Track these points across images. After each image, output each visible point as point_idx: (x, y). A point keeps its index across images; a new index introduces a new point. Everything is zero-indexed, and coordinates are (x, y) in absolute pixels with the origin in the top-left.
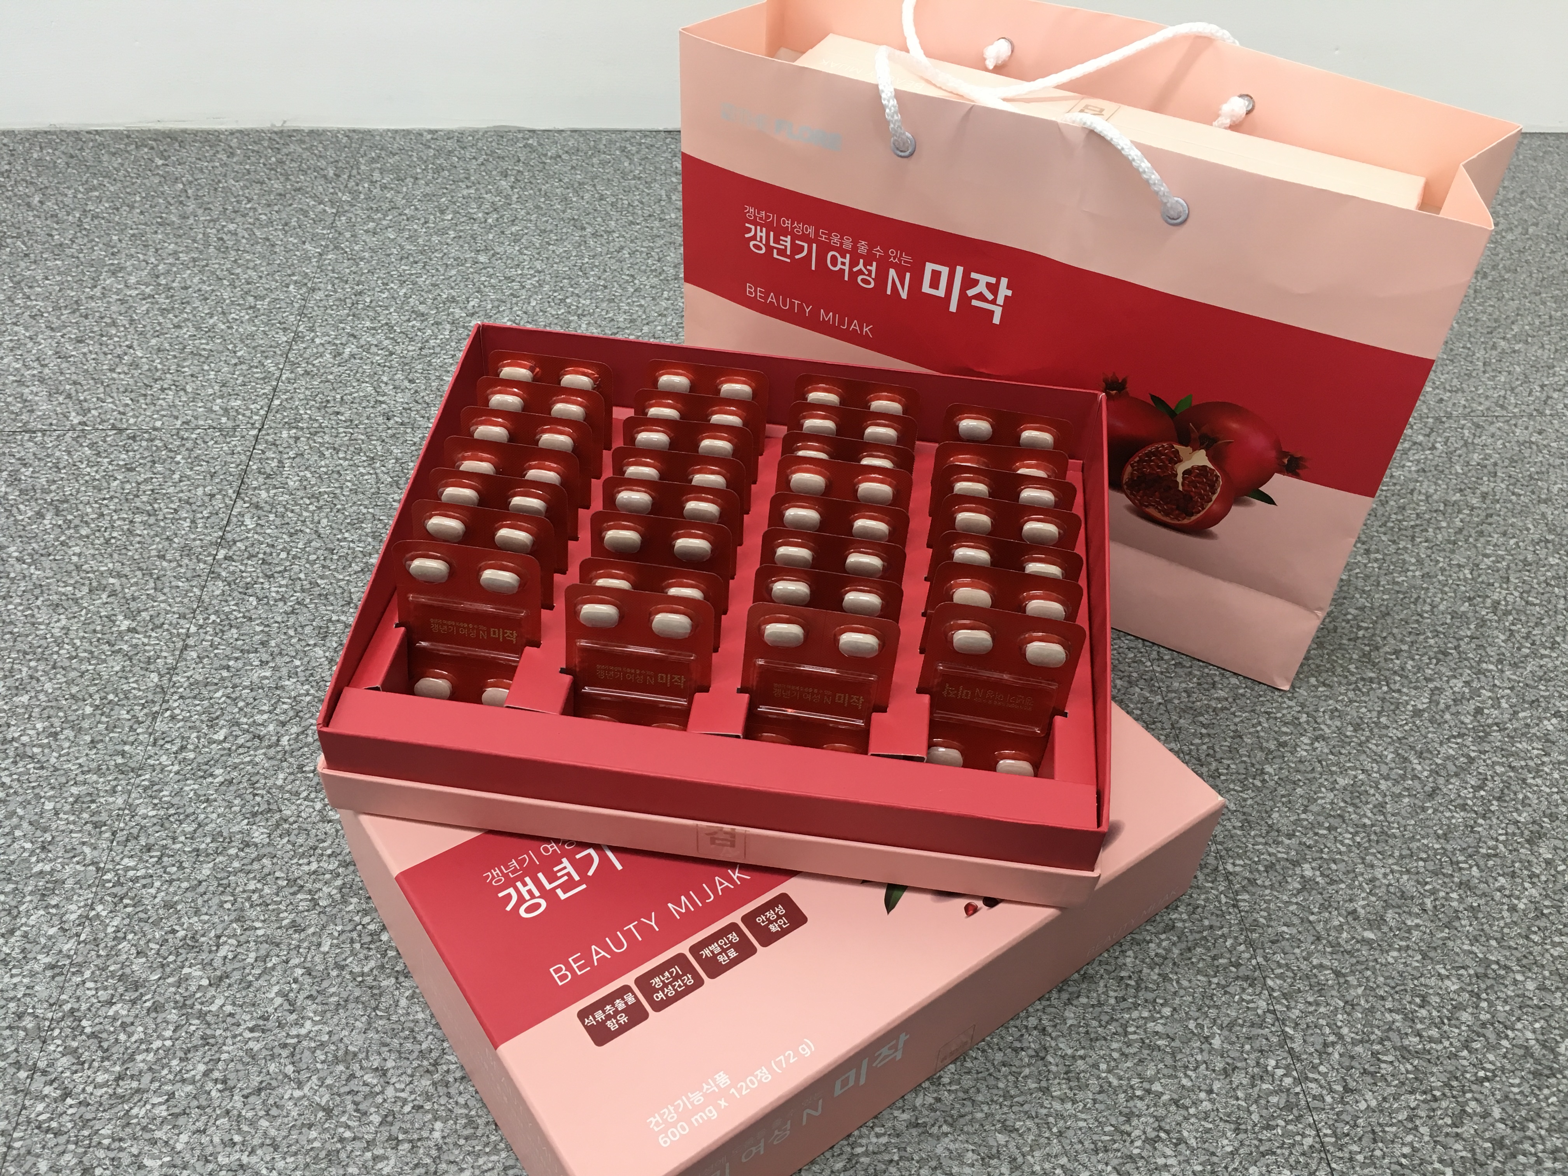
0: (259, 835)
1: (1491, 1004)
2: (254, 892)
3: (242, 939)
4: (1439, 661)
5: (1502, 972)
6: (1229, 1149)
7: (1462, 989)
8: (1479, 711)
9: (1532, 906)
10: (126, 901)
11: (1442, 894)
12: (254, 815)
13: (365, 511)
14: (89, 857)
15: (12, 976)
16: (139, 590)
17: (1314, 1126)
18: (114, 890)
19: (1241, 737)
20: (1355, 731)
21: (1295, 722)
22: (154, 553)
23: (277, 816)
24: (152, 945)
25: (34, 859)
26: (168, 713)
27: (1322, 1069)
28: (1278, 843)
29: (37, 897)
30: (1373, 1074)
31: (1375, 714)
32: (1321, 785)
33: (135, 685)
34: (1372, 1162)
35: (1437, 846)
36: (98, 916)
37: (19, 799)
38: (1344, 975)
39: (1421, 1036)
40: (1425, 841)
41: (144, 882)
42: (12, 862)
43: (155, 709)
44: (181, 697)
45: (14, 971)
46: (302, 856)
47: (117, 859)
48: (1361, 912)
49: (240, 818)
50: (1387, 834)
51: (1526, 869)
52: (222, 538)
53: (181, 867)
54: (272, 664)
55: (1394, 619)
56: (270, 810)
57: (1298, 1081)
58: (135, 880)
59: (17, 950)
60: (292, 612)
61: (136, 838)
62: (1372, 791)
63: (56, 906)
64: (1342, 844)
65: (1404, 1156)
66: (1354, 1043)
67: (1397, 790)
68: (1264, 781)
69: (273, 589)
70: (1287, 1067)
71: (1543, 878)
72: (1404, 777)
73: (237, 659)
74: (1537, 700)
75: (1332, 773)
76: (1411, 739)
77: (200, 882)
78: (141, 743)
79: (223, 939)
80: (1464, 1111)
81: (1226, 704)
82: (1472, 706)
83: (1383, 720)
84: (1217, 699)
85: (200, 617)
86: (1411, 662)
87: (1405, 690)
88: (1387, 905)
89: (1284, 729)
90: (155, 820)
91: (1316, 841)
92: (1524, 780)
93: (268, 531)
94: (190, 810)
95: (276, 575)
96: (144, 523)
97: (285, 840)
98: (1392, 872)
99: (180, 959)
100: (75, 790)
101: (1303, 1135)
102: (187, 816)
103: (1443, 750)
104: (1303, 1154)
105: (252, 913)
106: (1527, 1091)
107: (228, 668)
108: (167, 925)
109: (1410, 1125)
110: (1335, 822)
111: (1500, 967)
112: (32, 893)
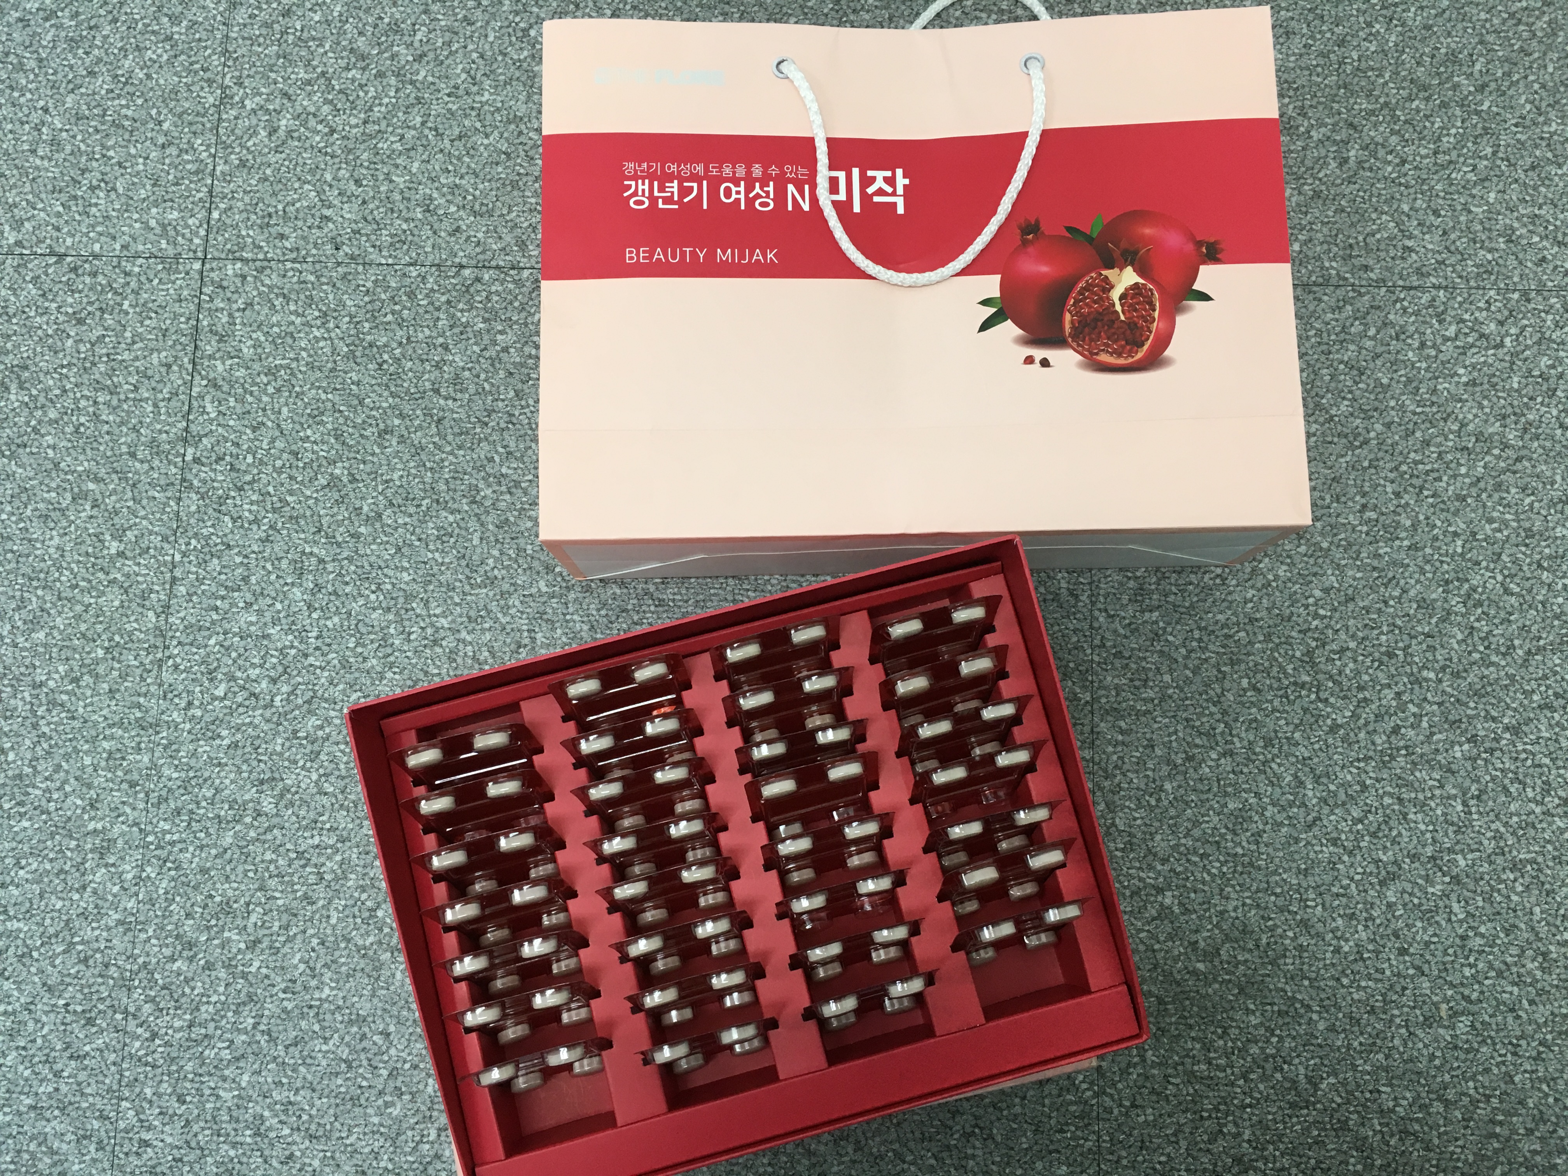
0: (268, 805)
1: (1281, 1039)
2: (271, 862)
3: (267, 907)
4: (1381, 663)
5: (1302, 1011)
6: (1025, 1146)
7: (1262, 1024)
8: (1396, 730)
9: (1355, 950)
10: (169, 865)
11: (1280, 931)
12: (262, 782)
13: (323, 396)
14: (131, 818)
15: (93, 929)
16: (118, 501)
17: (1098, 1133)
18: (156, 852)
19: (1153, 747)
20: (1265, 747)
21: (1210, 734)
22: (124, 449)
23: (280, 785)
24: (197, 909)
25: (86, 817)
26: (170, 662)
27: (1120, 1086)
28: (1151, 867)
29: (97, 856)
30: (1158, 1094)
31: (1291, 728)
32: (1212, 808)
33: (135, 625)
34: (1133, 1165)
35: (1294, 882)
36: (148, 877)
37: (61, 751)
38: (1166, 1004)
39: (1210, 1063)
40: (1285, 876)
41: (180, 846)
42: (69, 819)
43: (159, 655)
44: (180, 643)
45: (94, 925)
46: (306, 828)
47: (155, 821)
48: (1202, 944)
49: (249, 786)
50: (1253, 866)
51: (1367, 911)
52: (186, 430)
53: (208, 835)
54: (256, 607)
55: (1356, 605)
56: (274, 779)
57: (1096, 1095)
58: (173, 843)
59: (91, 906)
60: (267, 540)
61: (166, 800)
62: (1256, 818)
63: (113, 865)
64: (1209, 873)
65: (1160, 1163)
66: (1154, 1065)
67: (1279, 818)
68: (1159, 800)
69: (246, 507)
70: (1092, 1083)
71: (1378, 921)
72: (1291, 804)
73: (223, 598)
74: (1460, 721)
75: (1226, 794)
76: (1316, 760)
77: (225, 850)
78: (153, 695)
79: (251, 907)
80: (1221, 1131)
81: (1150, 706)
82: (1389, 724)
83: (1297, 735)
84: (1144, 699)
85: (181, 541)
86: (1351, 665)
87: (1332, 700)
88: (1227, 938)
89: (1198, 741)
90: (179, 783)
91: (1186, 869)
92: (1405, 816)
93: (231, 423)
94: (206, 774)
95: (246, 487)
96: (107, 404)
97: (290, 812)
98: (1244, 905)
99: (221, 923)
100: (106, 745)
101: (1086, 1140)
102: (205, 780)
103: (1341, 775)
104: (1081, 1155)
105: (272, 883)
106: (1279, 1118)
107: (216, 609)
108: (206, 889)
109: (1173, 1139)
110: (1209, 849)
111: (1303, 1005)
112: (92, 851)
